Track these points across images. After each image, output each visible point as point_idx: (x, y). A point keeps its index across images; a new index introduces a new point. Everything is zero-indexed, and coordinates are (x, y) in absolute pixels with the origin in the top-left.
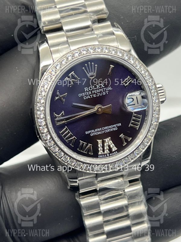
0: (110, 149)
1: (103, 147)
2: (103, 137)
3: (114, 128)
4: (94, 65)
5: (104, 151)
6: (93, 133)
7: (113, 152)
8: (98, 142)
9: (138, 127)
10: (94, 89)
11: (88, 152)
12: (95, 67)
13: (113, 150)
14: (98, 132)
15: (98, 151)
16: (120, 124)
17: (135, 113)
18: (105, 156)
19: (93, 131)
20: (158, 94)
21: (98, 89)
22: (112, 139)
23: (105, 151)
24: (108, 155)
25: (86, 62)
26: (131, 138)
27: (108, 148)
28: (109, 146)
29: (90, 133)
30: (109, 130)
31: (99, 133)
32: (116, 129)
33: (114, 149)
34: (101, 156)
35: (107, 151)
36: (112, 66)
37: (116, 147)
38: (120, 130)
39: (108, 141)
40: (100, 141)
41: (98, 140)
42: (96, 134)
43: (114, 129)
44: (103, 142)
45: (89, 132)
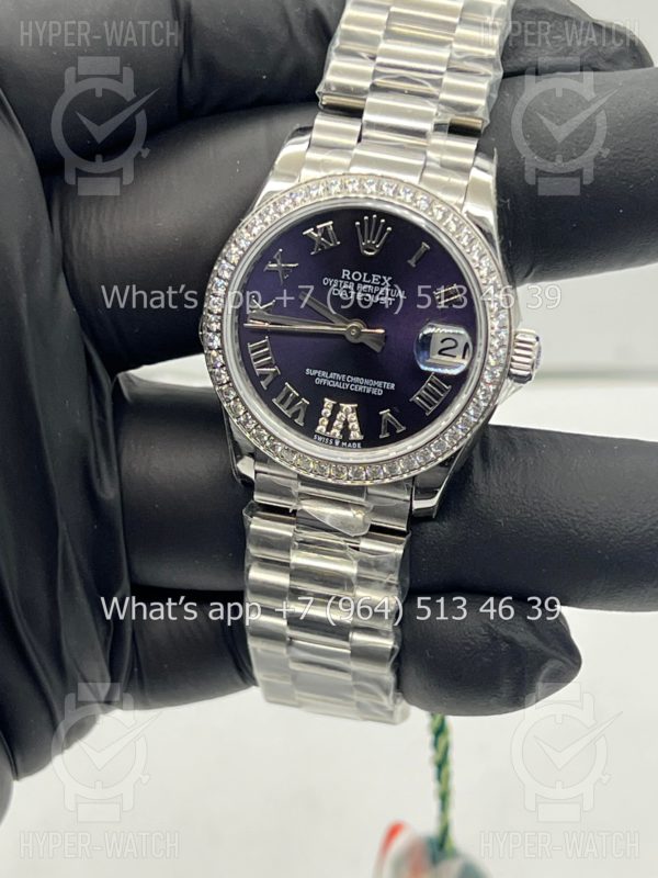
0: (345, 431)
1: (332, 419)
2: (341, 396)
3: (375, 387)
4: (385, 226)
5: (329, 428)
6: (323, 378)
7: (352, 442)
8: (323, 403)
9: (432, 409)
10: (364, 280)
11: (296, 415)
12: (384, 230)
13: (352, 438)
14: (335, 380)
15: (318, 425)
16: (393, 386)
17: (436, 374)
18: (329, 441)
19: (324, 374)
20: (509, 353)
21: (374, 285)
22: (358, 411)
23: (333, 431)
24: (337, 443)
25: (369, 212)
26: (404, 428)
27: (341, 426)
28: (346, 423)
29: (317, 375)
30: (360, 389)
31: (336, 385)
32: (380, 393)
33: (356, 435)
34: (320, 439)
35: (336, 432)
36: (425, 245)
37: (362, 433)
38: (387, 399)
39: (348, 411)
40: (329, 403)
41: (326, 400)
42: (329, 383)
43: (374, 392)
44: (336, 409)
45: (315, 372)
